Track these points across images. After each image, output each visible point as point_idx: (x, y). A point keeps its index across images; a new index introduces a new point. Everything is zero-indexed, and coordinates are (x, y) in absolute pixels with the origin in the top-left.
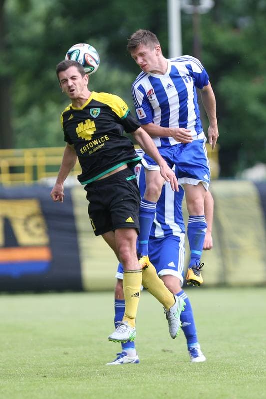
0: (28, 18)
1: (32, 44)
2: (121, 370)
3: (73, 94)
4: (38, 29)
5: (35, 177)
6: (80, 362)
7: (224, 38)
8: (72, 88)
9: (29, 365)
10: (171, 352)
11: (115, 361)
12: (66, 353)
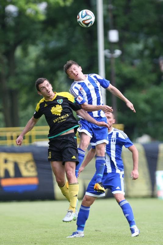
0: (26, 60)
1: (29, 74)
2: (75, 241)
3: (50, 94)
4: (32, 65)
5: (30, 141)
6: (53, 236)
7: (127, 70)
8: (49, 91)
9: (27, 238)
10: (100, 231)
11: (71, 236)
12: (46, 232)
